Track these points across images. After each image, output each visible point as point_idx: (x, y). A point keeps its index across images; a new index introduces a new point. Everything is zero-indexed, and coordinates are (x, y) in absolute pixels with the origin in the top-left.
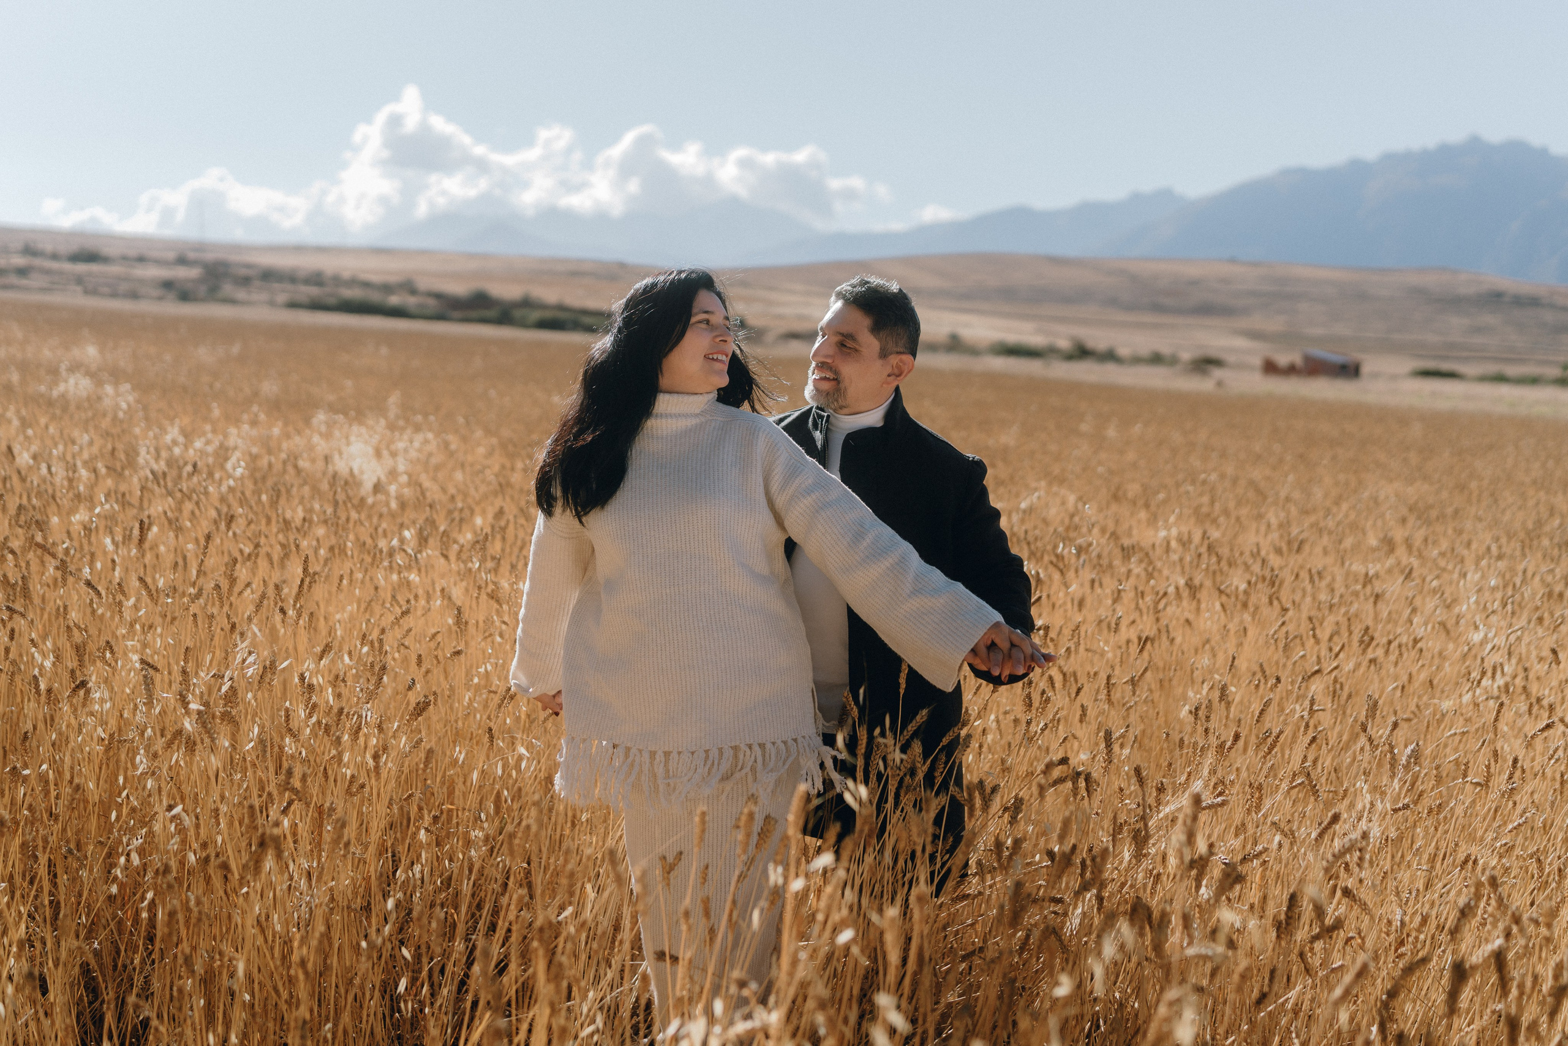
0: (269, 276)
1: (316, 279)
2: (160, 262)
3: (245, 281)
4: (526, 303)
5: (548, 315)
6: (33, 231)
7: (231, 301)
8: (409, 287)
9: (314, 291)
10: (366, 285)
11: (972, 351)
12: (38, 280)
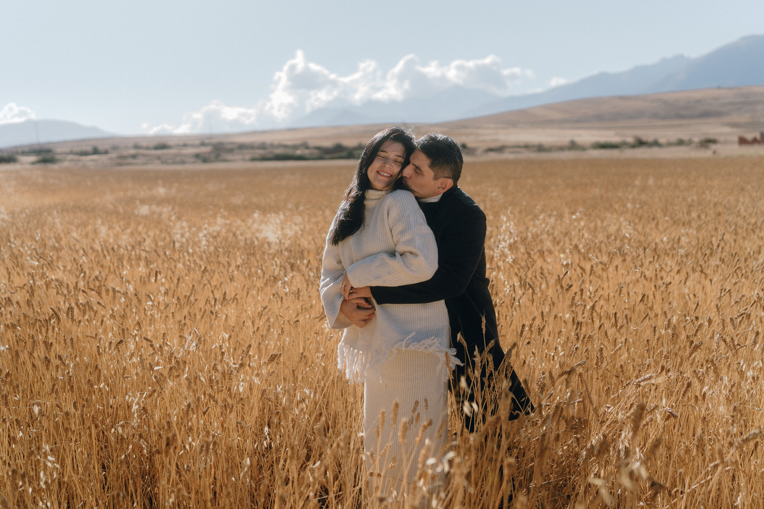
0: (242, 147)
1: (263, 146)
2: (193, 146)
3: (231, 151)
6: (138, 138)
8: (305, 146)
9: (262, 152)
10: (286, 146)
11: (582, 148)
12: (140, 160)
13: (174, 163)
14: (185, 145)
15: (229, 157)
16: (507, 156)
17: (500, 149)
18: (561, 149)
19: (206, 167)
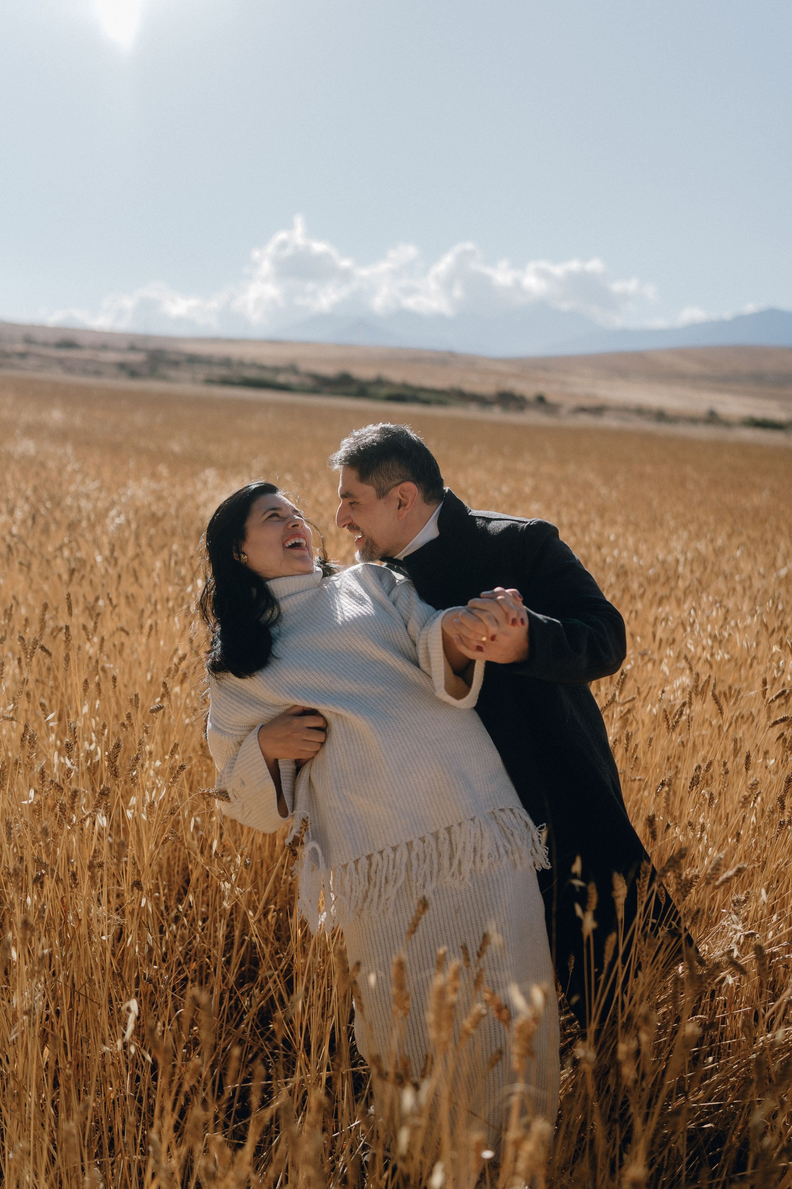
0: (193, 360)
1: (227, 362)
2: (118, 350)
3: (175, 364)
4: (379, 382)
5: (393, 391)
6: (33, 327)
7: (165, 378)
8: (293, 369)
9: (223, 372)
10: (262, 367)
11: (727, 424)
12: (32, 362)
13: (85, 372)
14: (105, 347)
15: (172, 373)
16: (609, 422)
17: (598, 410)
18: (693, 420)
19: (135, 385)
